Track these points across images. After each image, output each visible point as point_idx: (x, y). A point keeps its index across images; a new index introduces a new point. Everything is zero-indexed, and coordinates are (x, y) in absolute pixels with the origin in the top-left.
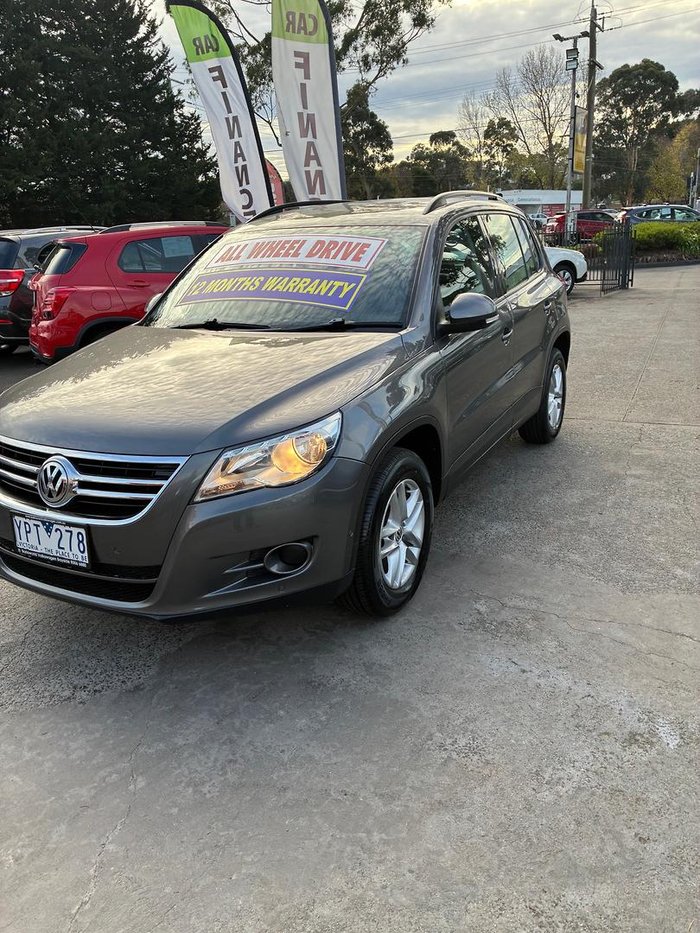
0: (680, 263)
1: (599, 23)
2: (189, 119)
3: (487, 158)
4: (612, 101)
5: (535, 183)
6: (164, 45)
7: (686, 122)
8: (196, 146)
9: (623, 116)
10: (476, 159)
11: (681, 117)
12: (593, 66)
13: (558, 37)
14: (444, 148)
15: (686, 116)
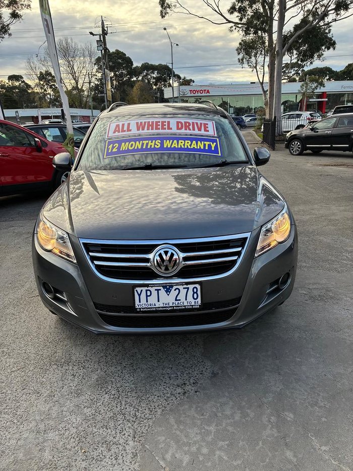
1: (106, 29)
3: (42, 91)
7: (137, 81)
10: (36, 91)
11: (135, 78)
12: (106, 49)
13: (91, 33)
14: (17, 84)
15: (137, 78)
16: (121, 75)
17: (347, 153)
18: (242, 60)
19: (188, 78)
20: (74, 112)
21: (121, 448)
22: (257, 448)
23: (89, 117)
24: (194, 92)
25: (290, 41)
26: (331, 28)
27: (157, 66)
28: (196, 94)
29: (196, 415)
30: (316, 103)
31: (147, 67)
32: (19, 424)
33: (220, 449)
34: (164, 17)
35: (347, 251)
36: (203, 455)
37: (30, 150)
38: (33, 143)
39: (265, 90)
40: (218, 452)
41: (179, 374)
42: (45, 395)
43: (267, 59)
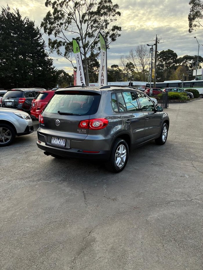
0: (179, 102)
1: (158, 41)
2: (50, 60)
3: (126, 72)
4: (160, 60)
5: (140, 80)
6: (43, 40)
7: (179, 66)
8: (51, 67)
9: (163, 64)
10: (123, 73)
11: (178, 65)
12: (156, 52)
13: (148, 45)
14: (115, 69)
16: (170, 63)
20: (139, 83)
27: (193, 57)
31: (187, 58)
34: (191, 32)
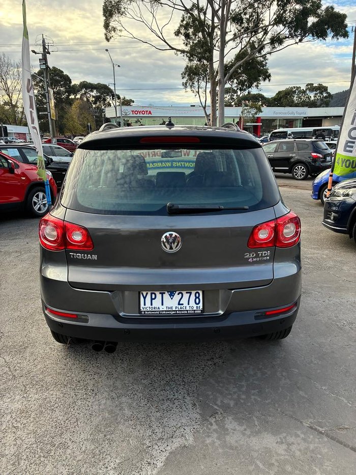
7: (75, 99)
11: (73, 97)
13: (34, 51)
15: (75, 96)
16: (59, 93)
17: (287, 174)
18: (186, 84)
19: (128, 98)
21: (182, 402)
22: (279, 392)
23: (25, 134)
24: (136, 112)
25: (231, 71)
26: (267, 61)
27: (96, 85)
28: (138, 115)
29: (228, 377)
30: (252, 127)
31: (86, 86)
32: (94, 395)
33: (253, 395)
34: (109, 40)
35: (306, 257)
36: (243, 399)
37: (3, 171)
38: (6, 165)
39: (208, 114)
40: (253, 397)
41: (205, 352)
42: (105, 374)
43: (209, 85)
